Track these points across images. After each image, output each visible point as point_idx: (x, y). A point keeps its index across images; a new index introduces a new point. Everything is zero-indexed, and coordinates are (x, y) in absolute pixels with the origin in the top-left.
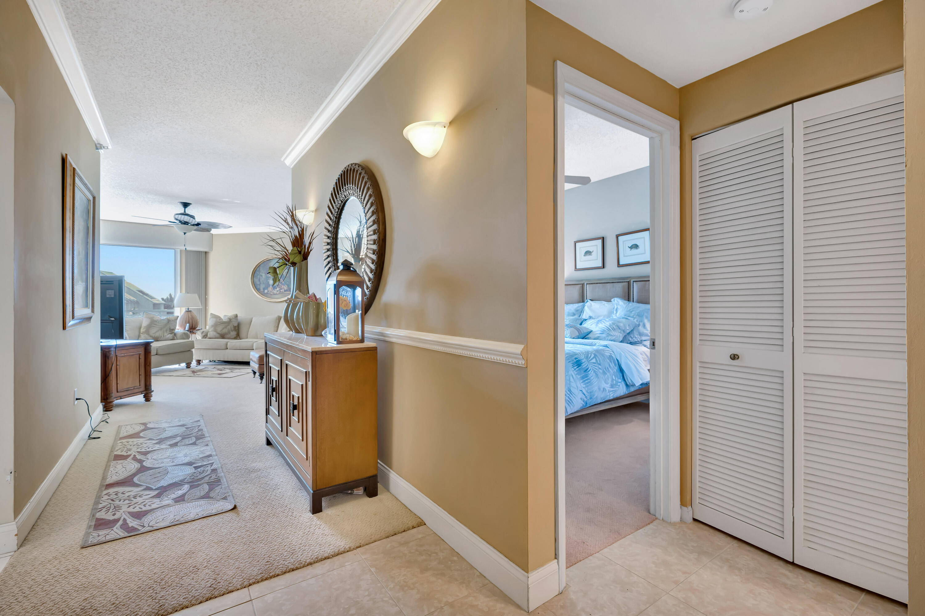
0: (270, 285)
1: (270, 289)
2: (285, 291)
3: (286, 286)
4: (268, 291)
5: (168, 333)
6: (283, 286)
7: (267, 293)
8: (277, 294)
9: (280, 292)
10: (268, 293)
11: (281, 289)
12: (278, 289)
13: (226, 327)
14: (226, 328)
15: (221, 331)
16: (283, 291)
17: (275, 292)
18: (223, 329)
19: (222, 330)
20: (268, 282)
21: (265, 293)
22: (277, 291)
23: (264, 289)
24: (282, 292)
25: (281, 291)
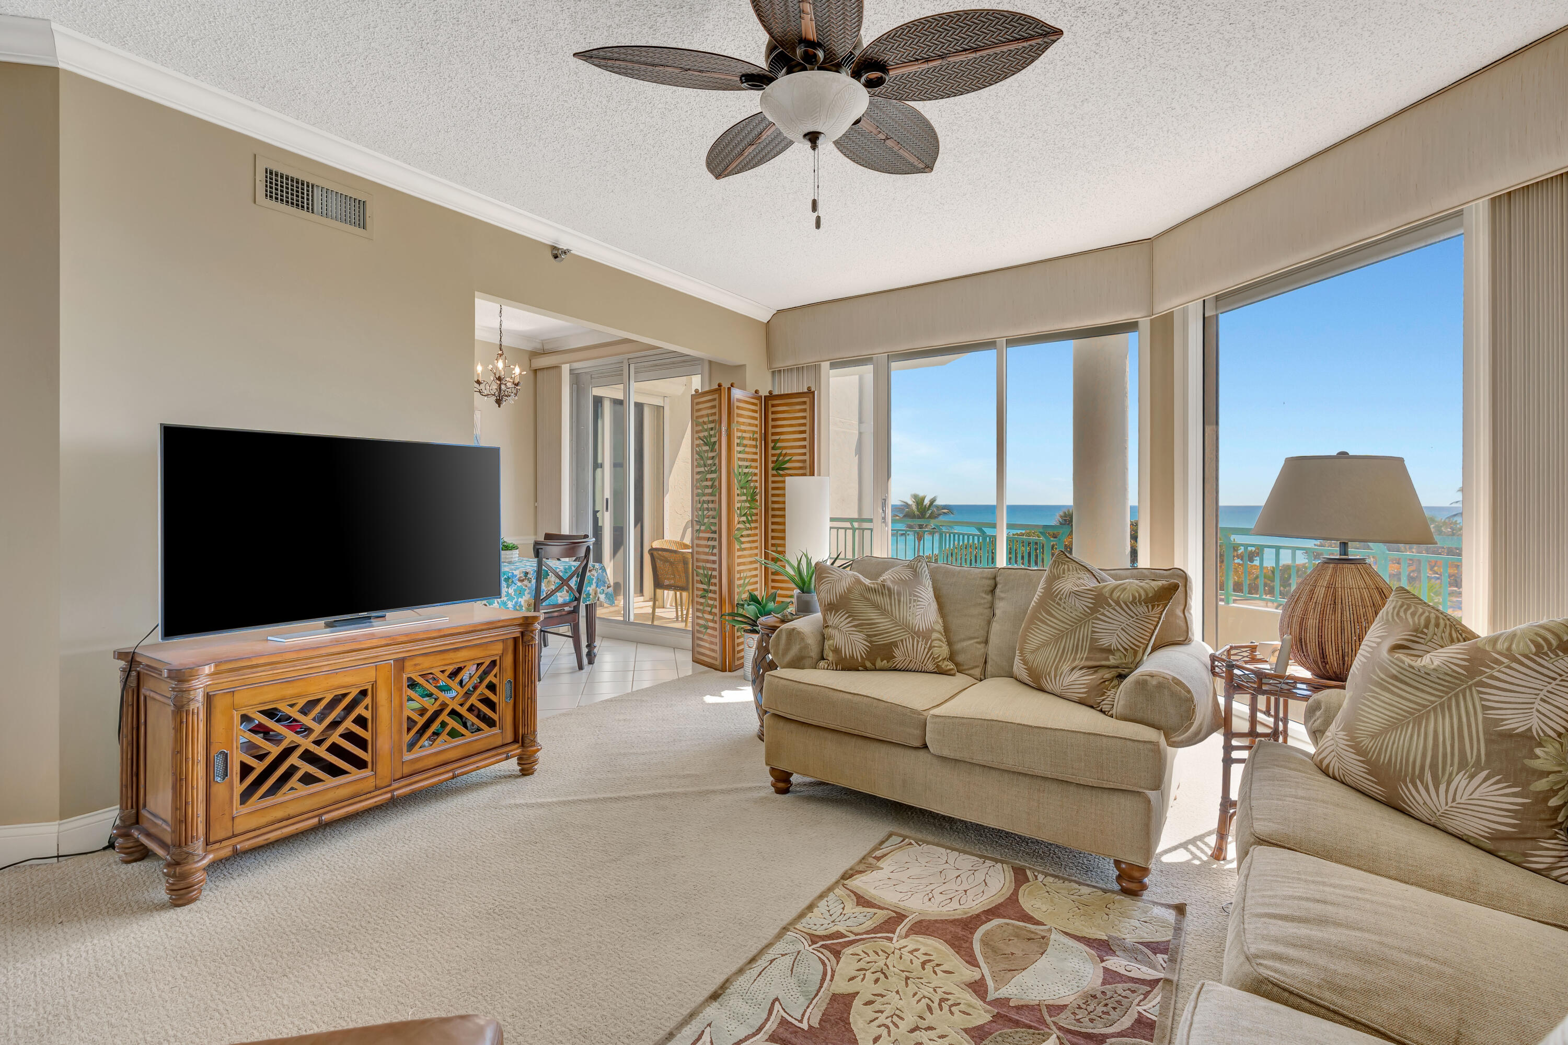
5: (1077, 663)
13: (1418, 717)
14: (1418, 721)
15: (1374, 736)
18: (1395, 725)
19: (1384, 731)
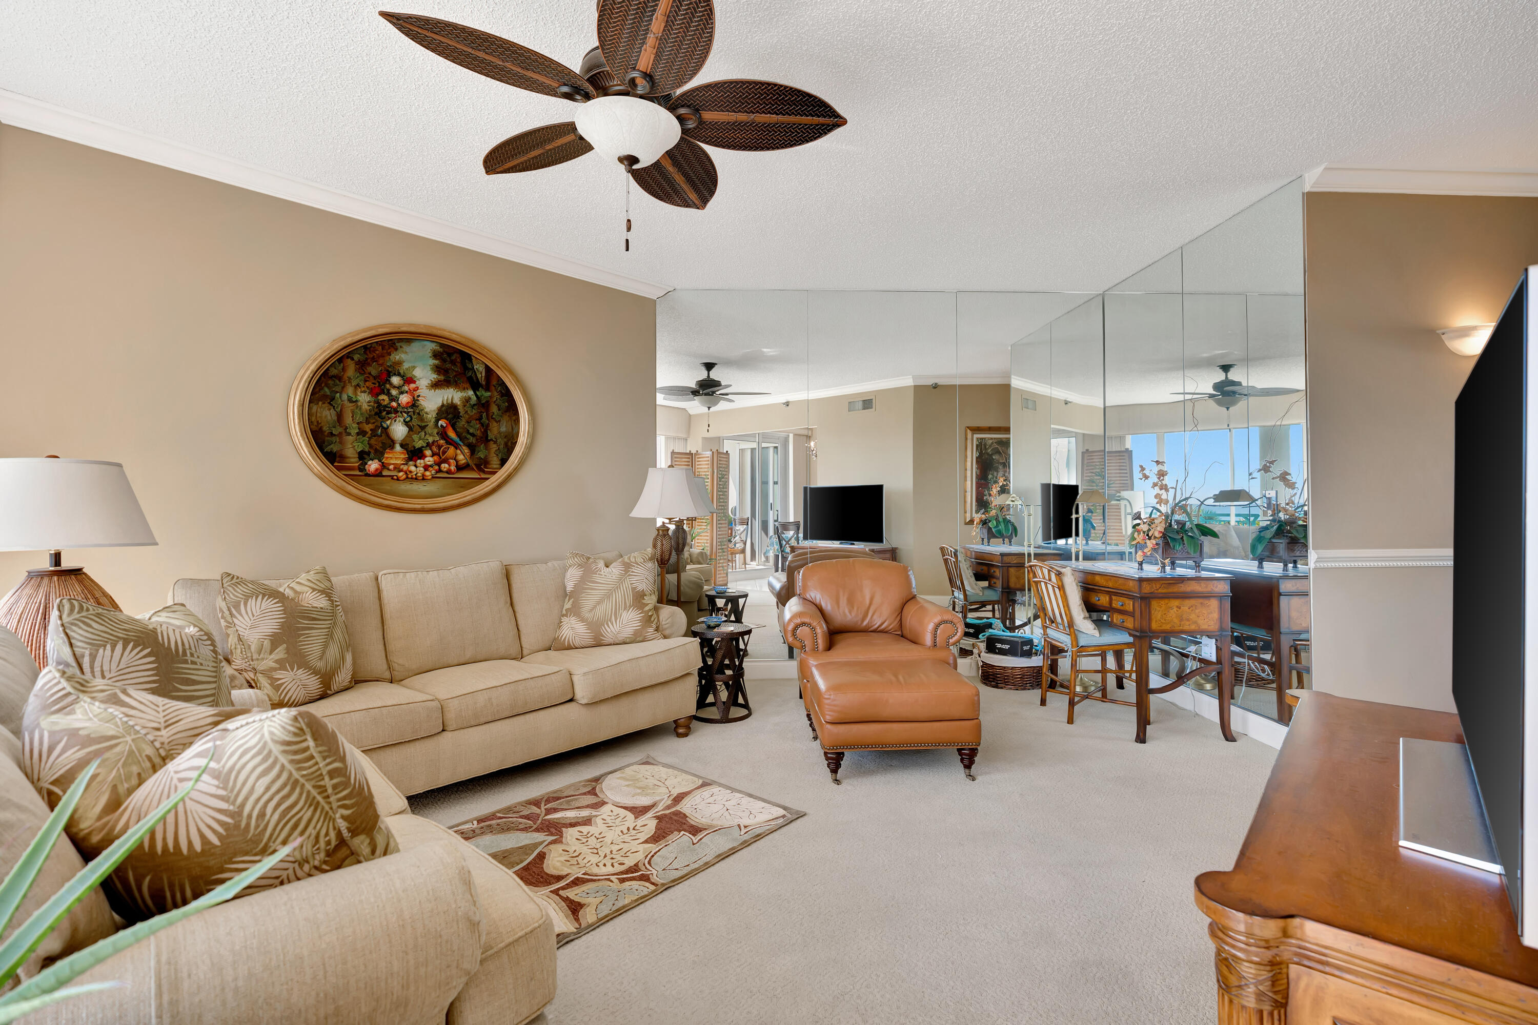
0: (393, 442)
1: (396, 456)
2: (460, 468)
3: (466, 450)
4: (384, 466)
6: (451, 451)
7: (378, 474)
8: (424, 478)
9: (440, 471)
10: (385, 473)
11: (446, 461)
12: (429, 460)
16: (453, 468)
17: (414, 470)
20: (386, 430)
21: (367, 475)
22: (426, 468)
23: (363, 456)
24: (449, 472)
25: (445, 466)
